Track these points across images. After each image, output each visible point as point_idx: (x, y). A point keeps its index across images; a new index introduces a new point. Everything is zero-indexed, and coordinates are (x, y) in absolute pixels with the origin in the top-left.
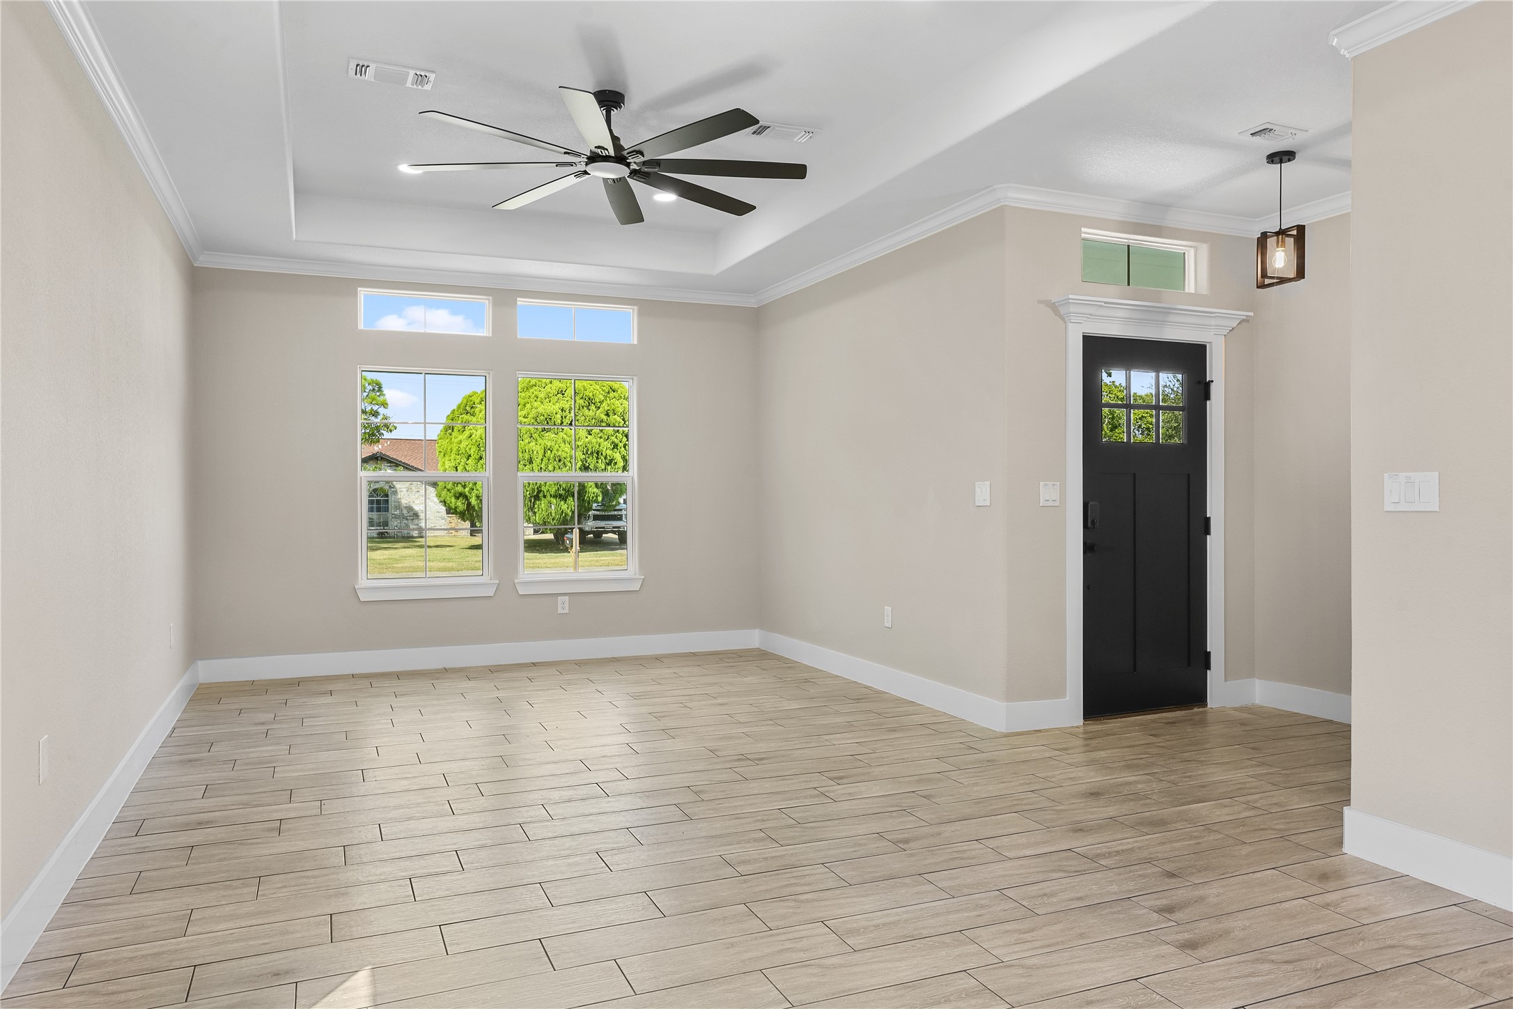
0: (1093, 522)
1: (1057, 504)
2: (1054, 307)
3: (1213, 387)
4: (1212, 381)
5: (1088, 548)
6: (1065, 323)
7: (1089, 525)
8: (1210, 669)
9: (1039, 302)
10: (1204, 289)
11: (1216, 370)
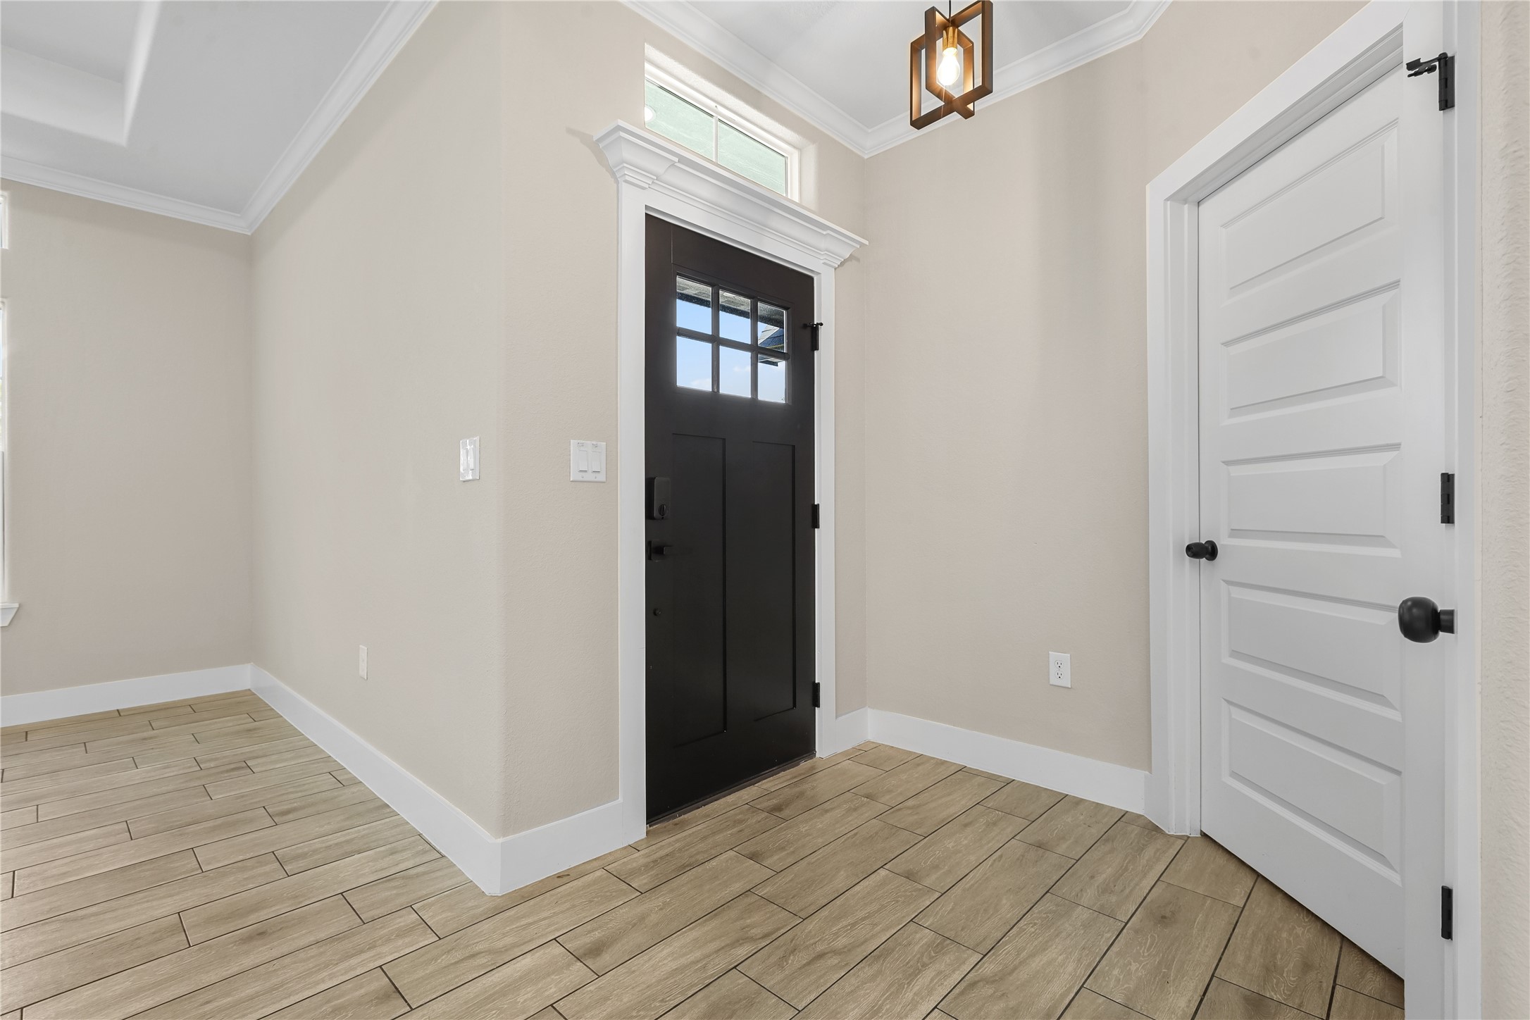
0: (661, 510)
1: (601, 477)
2: (597, 148)
3: (822, 330)
4: (821, 324)
5: (654, 550)
6: (617, 182)
7: (656, 513)
8: (819, 706)
9: (571, 131)
10: (810, 198)
11: (825, 309)
